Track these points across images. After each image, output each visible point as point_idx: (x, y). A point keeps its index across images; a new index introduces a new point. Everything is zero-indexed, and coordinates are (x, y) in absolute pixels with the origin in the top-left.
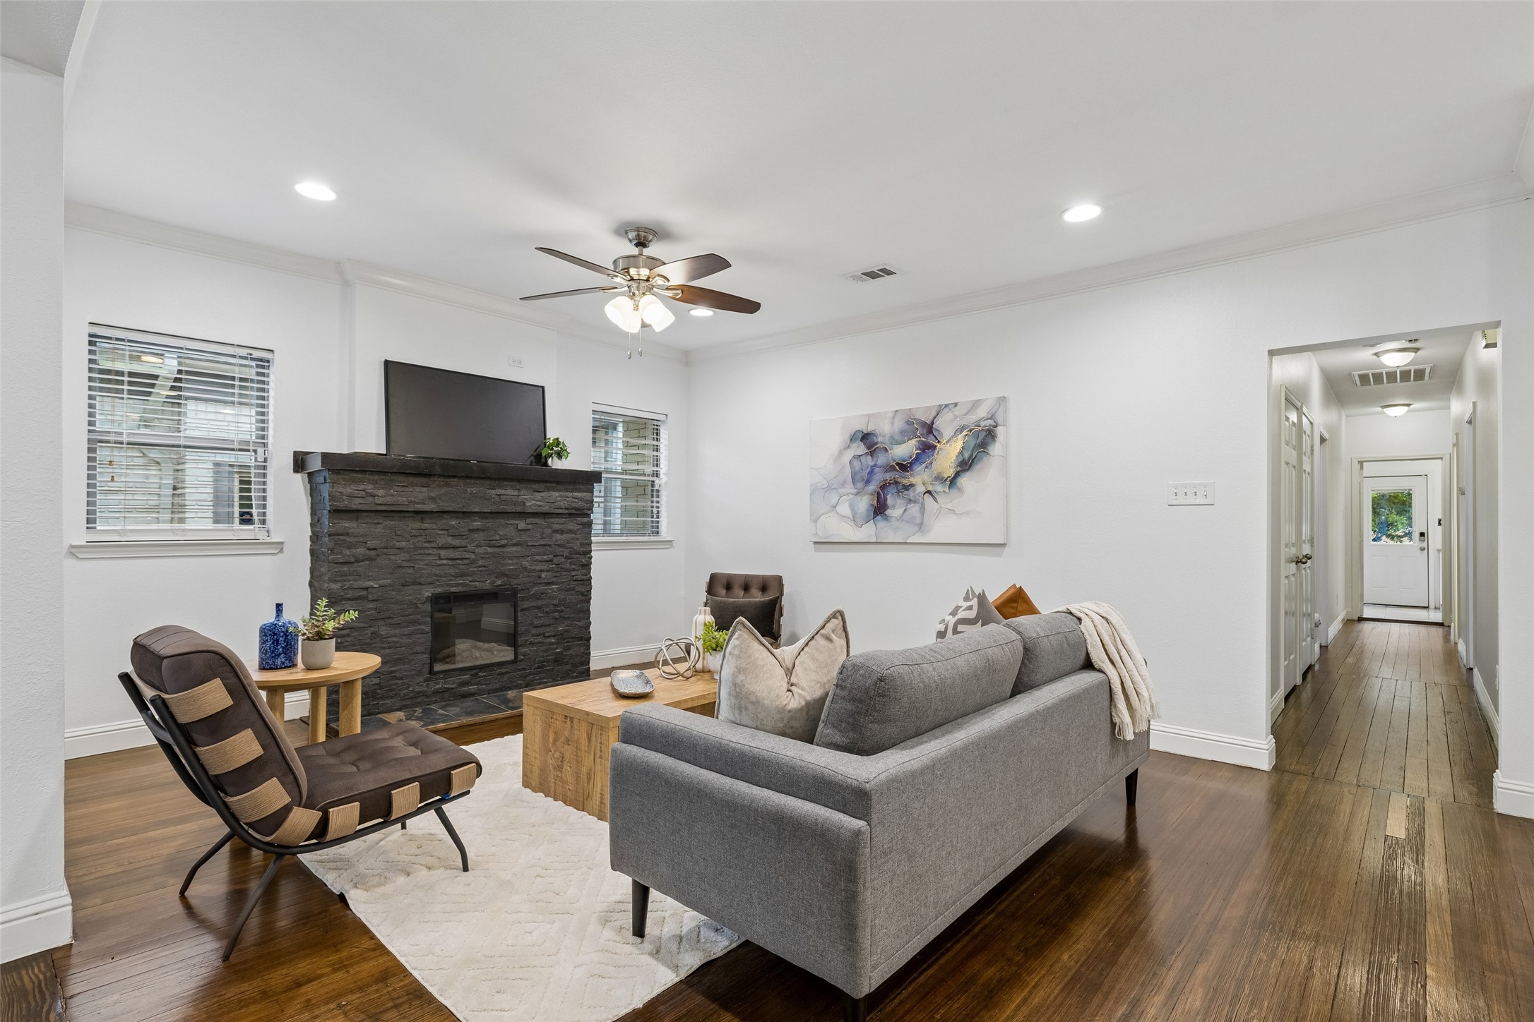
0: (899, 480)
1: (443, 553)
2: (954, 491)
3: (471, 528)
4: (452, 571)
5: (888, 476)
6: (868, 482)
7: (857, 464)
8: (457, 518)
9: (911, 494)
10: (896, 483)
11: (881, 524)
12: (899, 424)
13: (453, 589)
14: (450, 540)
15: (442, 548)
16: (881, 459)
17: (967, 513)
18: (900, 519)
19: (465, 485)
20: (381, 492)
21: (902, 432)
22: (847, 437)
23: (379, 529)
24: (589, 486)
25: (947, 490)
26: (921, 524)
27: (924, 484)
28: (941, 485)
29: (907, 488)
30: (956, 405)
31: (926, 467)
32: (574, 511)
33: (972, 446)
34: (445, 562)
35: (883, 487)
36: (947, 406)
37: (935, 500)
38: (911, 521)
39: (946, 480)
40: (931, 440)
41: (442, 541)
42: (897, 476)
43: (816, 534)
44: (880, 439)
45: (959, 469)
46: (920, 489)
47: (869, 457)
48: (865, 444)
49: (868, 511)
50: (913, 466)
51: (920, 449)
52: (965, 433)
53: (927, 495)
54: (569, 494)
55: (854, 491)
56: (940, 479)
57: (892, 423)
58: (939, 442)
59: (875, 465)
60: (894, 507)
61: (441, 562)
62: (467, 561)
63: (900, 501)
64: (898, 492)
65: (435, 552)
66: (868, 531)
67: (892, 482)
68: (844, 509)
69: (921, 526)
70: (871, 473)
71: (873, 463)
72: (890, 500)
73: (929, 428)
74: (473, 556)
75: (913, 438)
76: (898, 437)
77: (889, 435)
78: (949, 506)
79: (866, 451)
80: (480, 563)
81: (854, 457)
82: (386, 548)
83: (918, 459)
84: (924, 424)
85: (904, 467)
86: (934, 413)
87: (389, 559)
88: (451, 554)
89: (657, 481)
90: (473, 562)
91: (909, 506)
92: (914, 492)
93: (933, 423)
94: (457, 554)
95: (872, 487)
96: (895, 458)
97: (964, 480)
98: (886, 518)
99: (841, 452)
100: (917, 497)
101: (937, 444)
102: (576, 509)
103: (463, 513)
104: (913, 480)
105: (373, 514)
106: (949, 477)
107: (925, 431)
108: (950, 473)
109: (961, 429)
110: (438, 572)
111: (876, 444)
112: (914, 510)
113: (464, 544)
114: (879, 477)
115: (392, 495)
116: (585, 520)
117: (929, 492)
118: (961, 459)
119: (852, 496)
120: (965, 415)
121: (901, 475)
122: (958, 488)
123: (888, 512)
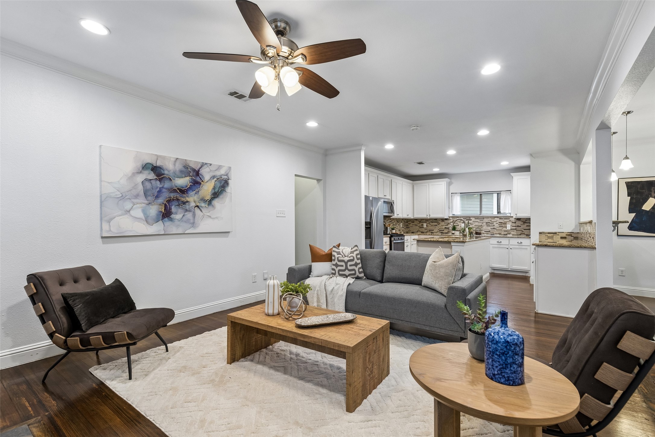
0: (180, 198)
2: (210, 207)
5: (172, 195)
6: (157, 197)
7: (148, 185)
9: (187, 206)
10: (178, 200)
11: (168, 223)
12: (179, 167)
16: (167, 184)
17: (217, 218)
18: (181, 220)
21: (181, 171)
22: (139, 165)
25: (207, 206)
26: (194, 223)
27: (195, 202)
28: (204, 203)
29: (184, 203)
30: (211, 165)
31: (196, 193)
33: (218, 187)
35: (169, 201)
36: (206, 164)
37: (201, 211)
38: (187, 221)
39: (206, 201)
40: (198, 179)
42: (178, 196)
43: (110, 230)
44: (166, 172)
45: (213, 196)
46: (193, 204)
47: (158, 182)
48: (154, 173)
49: (157, 215)
50: (188, 191)
51: (192, 183)
52: (215, 179)
53: (196, 207)
55: (146, 202)
56: (203, 200)
57: (175, 165)
58: (202, 181)
59: (163, 187)
60: (176, 213)
63: (180, 210)
64: (179, 205)
66: (158, 227)
67: (175, 199)
68: (138, 212)
69: (193, 224)
70: (160, 192)
71: (161, 186)
72: (173, 209)
73: (197, 173)
75: (187, 176)
76: (178, 173)
77: (172, 171)
78: (208, 214)
79: (155, 177)
81: (146, 180)
83: (191, 188)
84: (194, 170)
85: (183, 191)
86: (199, 166)
91: (186, 213)
92: (189, 206)
93: (199, 171)
95: (160, 200)
96: (177, 185)
97: (216, 202)
98: (171, 220)
99: (135, 175)
100: (191, 209)
101: (202, 182)
104: (188, 199)
106: (208, 200)
107: (195, 174)
108: (208, 197)
109: (214, 177)
111: (163, 174)
112: (189, 215)
114: (166, 195)
117: (197, 206)
118: (213, 192)
119: (144, 205)
120: (215, 171)
121: (181, 195)
122: (212, 206)
123: (172, 216)
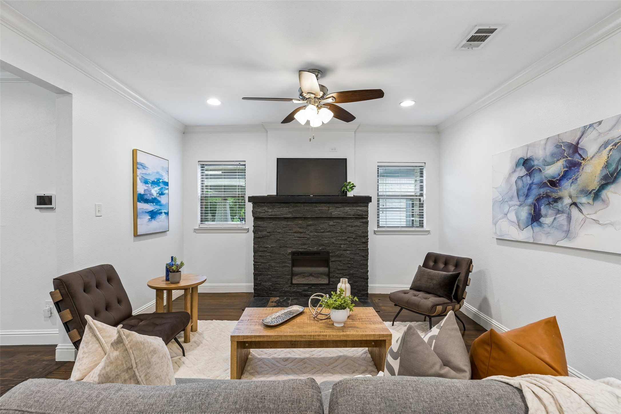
0: (550, 194)
1: (296, 235)
2: (598, 204)
3: (307, 224)
4: (300, 242)
5: (542, 191)
6: (527, 196)
7: (520, 183)
8: (302, 220)
9: (559, 205)
10: (548, 196)
11: (537, 229)
12: (550, 148)
13: (300, 250)
14: (299, 230)
15: (295, 233)
16: (537, 178)
17: (611, 224)
18: (551, 226)
19: (304, 206)
20: (270, 210)
21: (553, 155)
22: (514, 163)
23: (271, 225)
24: (366, 204)
25: (591, 201)
26: (568, 232)
27: (571, 197)
28: (586, 198)
29: (557, 200)
30: (600, 123)
31: (572, 182)
32: (357, 216)
33: (617, 160)
34: (297, 238)
35: (538, 199)
36: (591, 125)
37: (580, 210)
38: (559, 228)
39: (590, 193)
40: (577, 158)
41: (294, 230)
42: (548, 191)
43: (496, 233)
44: (536, 163)
45: (603, 182)
46: (567, 201)
47: (528, 177)
48: (525, 168)
49: (527, 218)
50: (561, 181)
51: (567, 167)
52: (610, 147)
53: (573, 206)
54: (354, 208)
55: (518, 203)
56: (585, 192)
57: (545, 149)
58: (584, 159)
59: (532, 183)
60: (546, 216)
61: (295, 238)
62: (306, 239)
63: (550, 212)
64: (549, 204)
65: (293, 234)
66: (526, 234)
67: (545, 196)
68: (512, 216)
69: (568, 234)
70: (529, 189)
71: (530, 182)
72: (544, 210)
73: (575, 148)
74: (308, 236)
75: (561, 159)
76: (549, 160)
77: (542, 159)
78: (594, 217)
79: (526, 173)
80: (312, 239)
81: (518, 178)
82: (274, 232)
83: (565, 176)
84: (570, 145)
85: (554, 183)
86: (579, 134)
87: (275, 237)
88: (298, 235)
89: (422, 198)
90: (308, 239)
91: (558, 216)
92: (562, 204)
93: (578, 143)
94: (302, 235)
95: (530, 200)
96: (547, 176)
97: (609, 193)
98: (540, 224)
99: (510, 175)
100: (564, 208)
101: (582, 161)
102: (358, 215)
103: (304, 218)
104: (560, 194)
105: (269, 219)
106: (594, 190)
107: (571, 151)
108: (595, 185)
109: (605, 145)
110: (294, 243)
111: (533, 166)
112: (562, 219)
113: (304, 231)
114: (535, 192)
115: (275, 211)
116: (364, 220)
117: (574, 204)
118: (605, 172)
119: (517, 207)
120: (610, 130)
121: (552, 190)
122: (603, 201)
123: (542, 220)
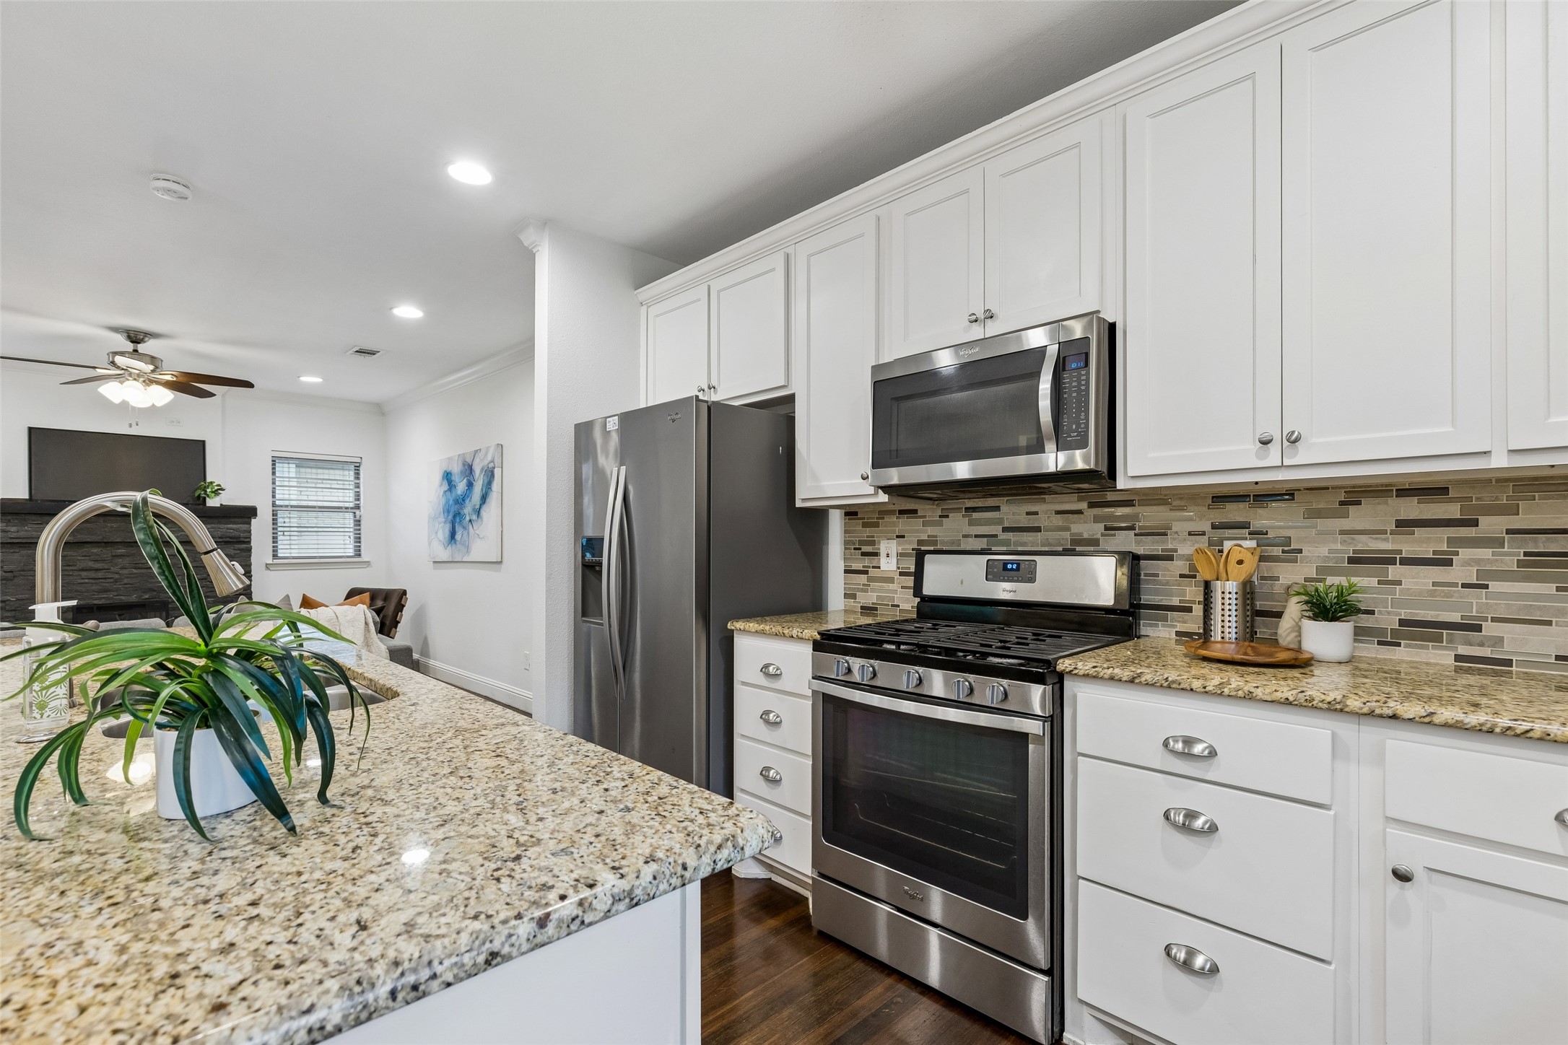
0: (460, 511)
1: (84, 574)
3: (114, 554)
4: (95, 587)
5: (456, 508)
6: (449, 513)
7: (445, 498)
8: (99, 547)
10: (459, 514)
12: (460, 466)
13: (95, 602)
14: (91, 564)
15: (83, 570)
16: (453, 494)
17: (484, 537)
18: (460, 542)
19: (104, 521)
20: (13, 529)
21: (461, 473)
22: (442, 476)
23: (16, 556)
24: (247, 520)
26: (467, 547)
27: (468, 514)
29: (463, 518)
30: (481, 449)
31: (470, 500)
32: (228, 539)
33: (486, 484)
34: (86, 581)
36: (477, 451)
37: (473, 527)
38: (464, 544)
40: (471, 479)
41: (81, 565)
44: (453, 478)
46: (467, 518)
47: (449, 493)
48: (447, 482)
49: (448, 536)
51: (467, 486)
52: (483, 474)
53: (469, 523)
54: (222, 526)
56: (474, 510)
58: (474, 480)
60: (458, 533)
61: (83, 581)
62: (111, 580)
63: (460, 528)
64: (459, 521)
65: (76, 573)
66: (448, 552)
68: (440, 535)
69: (467, 549)
70: (450, 506)
71: (450, 497)
72: (457, 527)
73: (471, 469)
74: (117, 576)
75: (465, 477)
76: (459, 477)
77: (457, 475)
78: (477, 531)
79: (448, 487)
80: (126, 581)
81: (444, 493)
82: (23, 571)
84: (469, 466)
86: (472, 457)
87: (27, 579)
88: (92, 574)
89: (357, 512)
90: (116, 581)
91: (463, 532)
92: (465, 521)
93: (472, 465)
94: (100, 575)
96: (459, 493)
99: (439, 488)
100: (466, 525)
102: (231, 538)
103: (105, 543)
104: (465, 511)
105: (9, 546)
107: (469, 471)
108: (478, 505)
109: (482, 471)
110: (78, 589)
111: (452, 481)
112: (465, 535)
113: (106, 567)
114: (453, 509)
115: (26, 531)
116: (243, 546)
118: (482, 494)
119: (443, 525)
122: (481, 518)
123: (456, 537)
